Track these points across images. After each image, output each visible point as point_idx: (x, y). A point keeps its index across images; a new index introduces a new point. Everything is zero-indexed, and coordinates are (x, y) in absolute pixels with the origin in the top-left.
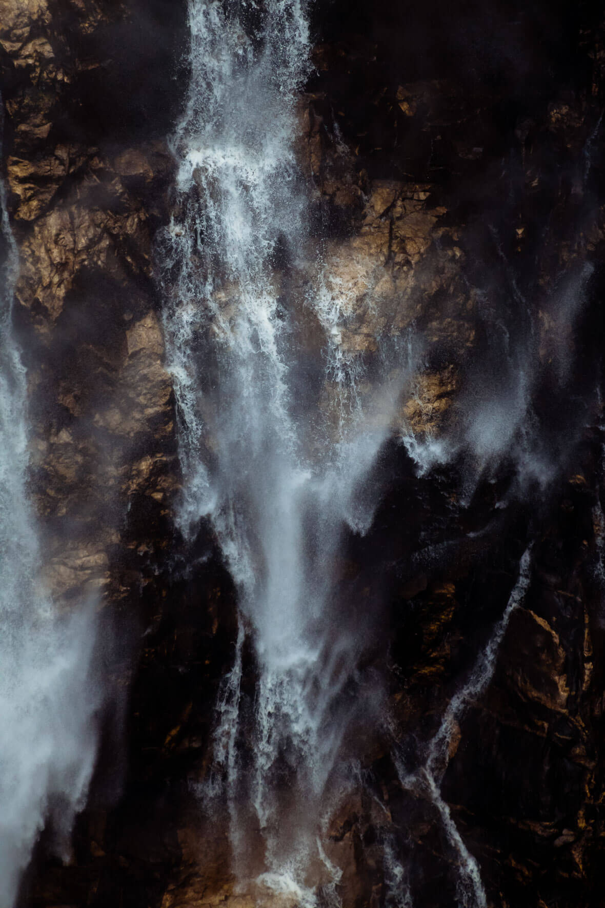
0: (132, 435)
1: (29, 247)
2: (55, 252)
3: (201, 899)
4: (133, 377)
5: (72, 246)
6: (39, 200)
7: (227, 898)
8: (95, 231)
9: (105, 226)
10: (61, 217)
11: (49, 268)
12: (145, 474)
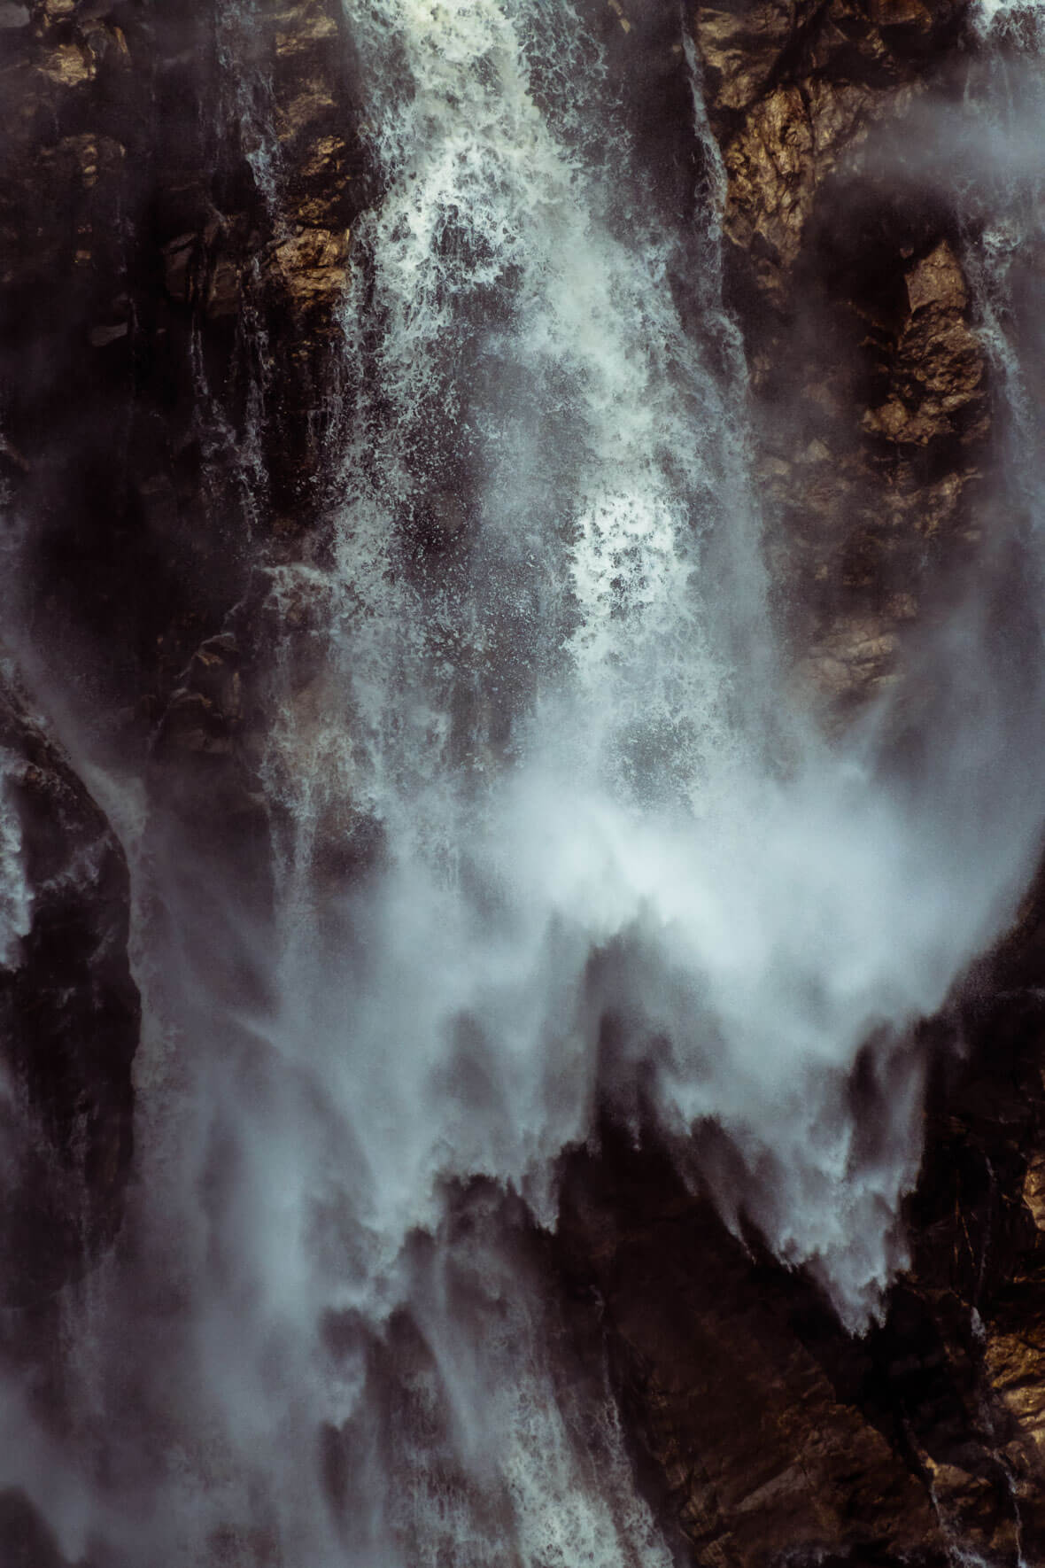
0: (925, 440)
1: (740, 150)
2: (783, 156)
4: (922, 348)
5: (808, 144)
6: (752, 75)
8: (845, 117)
9: (861, 108)
10: (787, 99)
11: (775, 183)
12: (951, 502)
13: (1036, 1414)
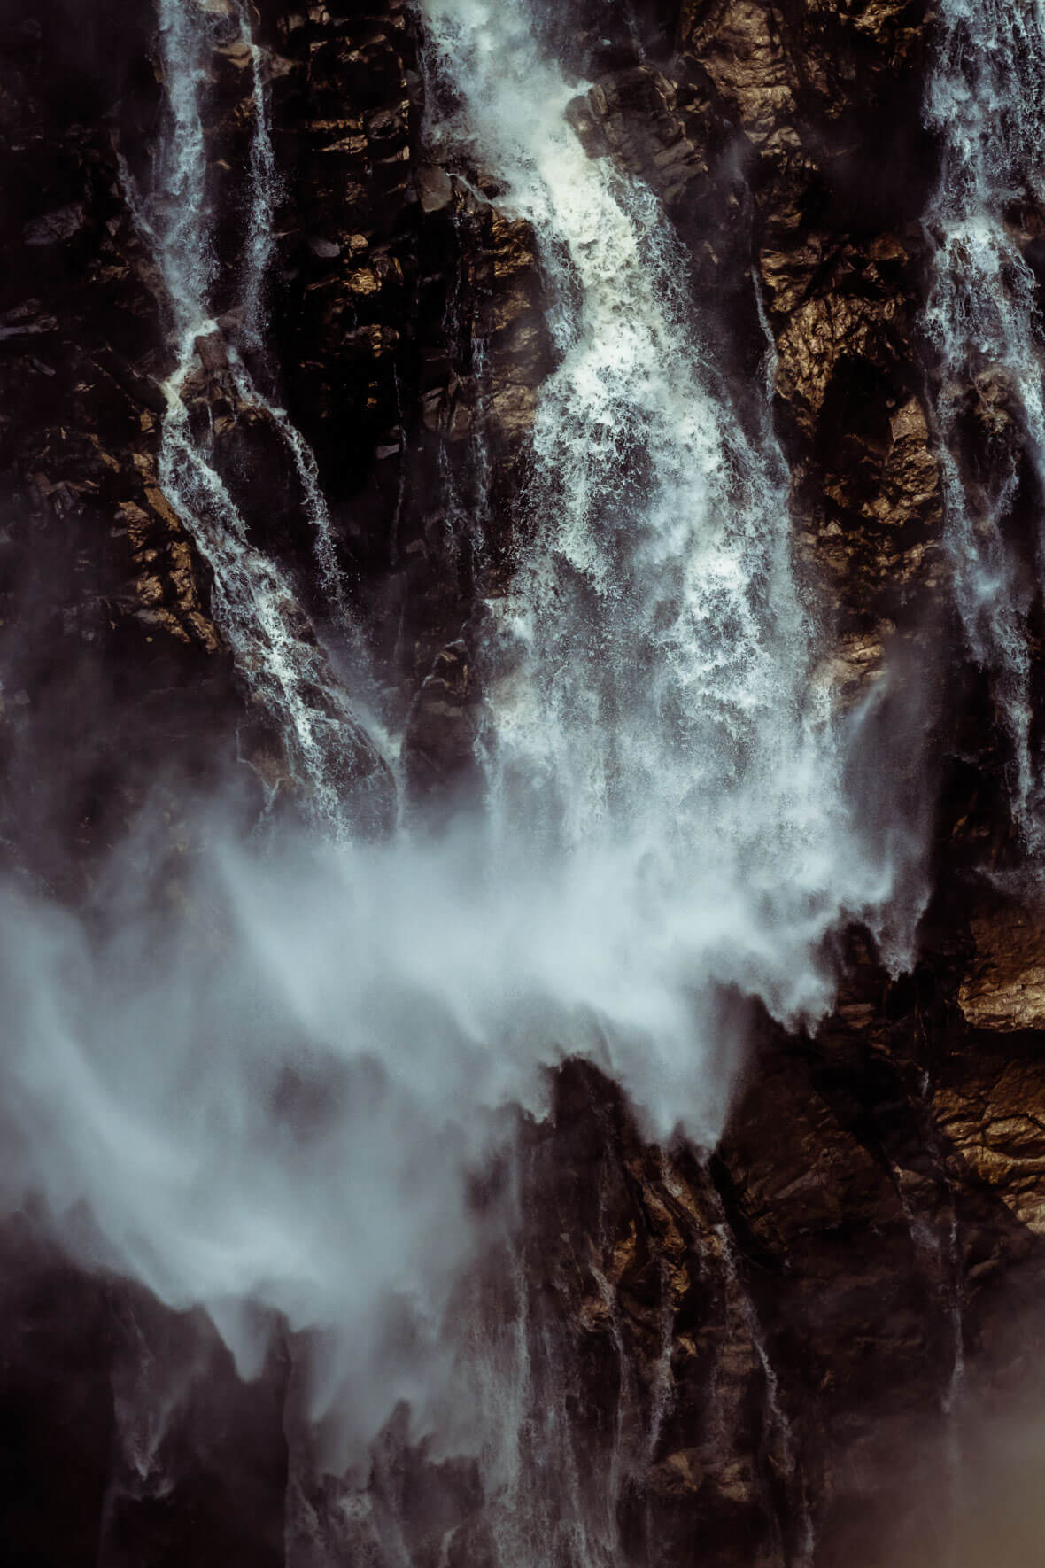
0: (902, 523)
1: (786, 339)
2: (814, 342)
3: (998, 989)
4: (900, 464)
5: (830, 335)
6: (794, 292)
7: (1024, 987)
8: (852, 318)
9: (863, 312)
10: (817, 307)
11: (808, 360)
12: (917, 563)
13: (965, 1139)
